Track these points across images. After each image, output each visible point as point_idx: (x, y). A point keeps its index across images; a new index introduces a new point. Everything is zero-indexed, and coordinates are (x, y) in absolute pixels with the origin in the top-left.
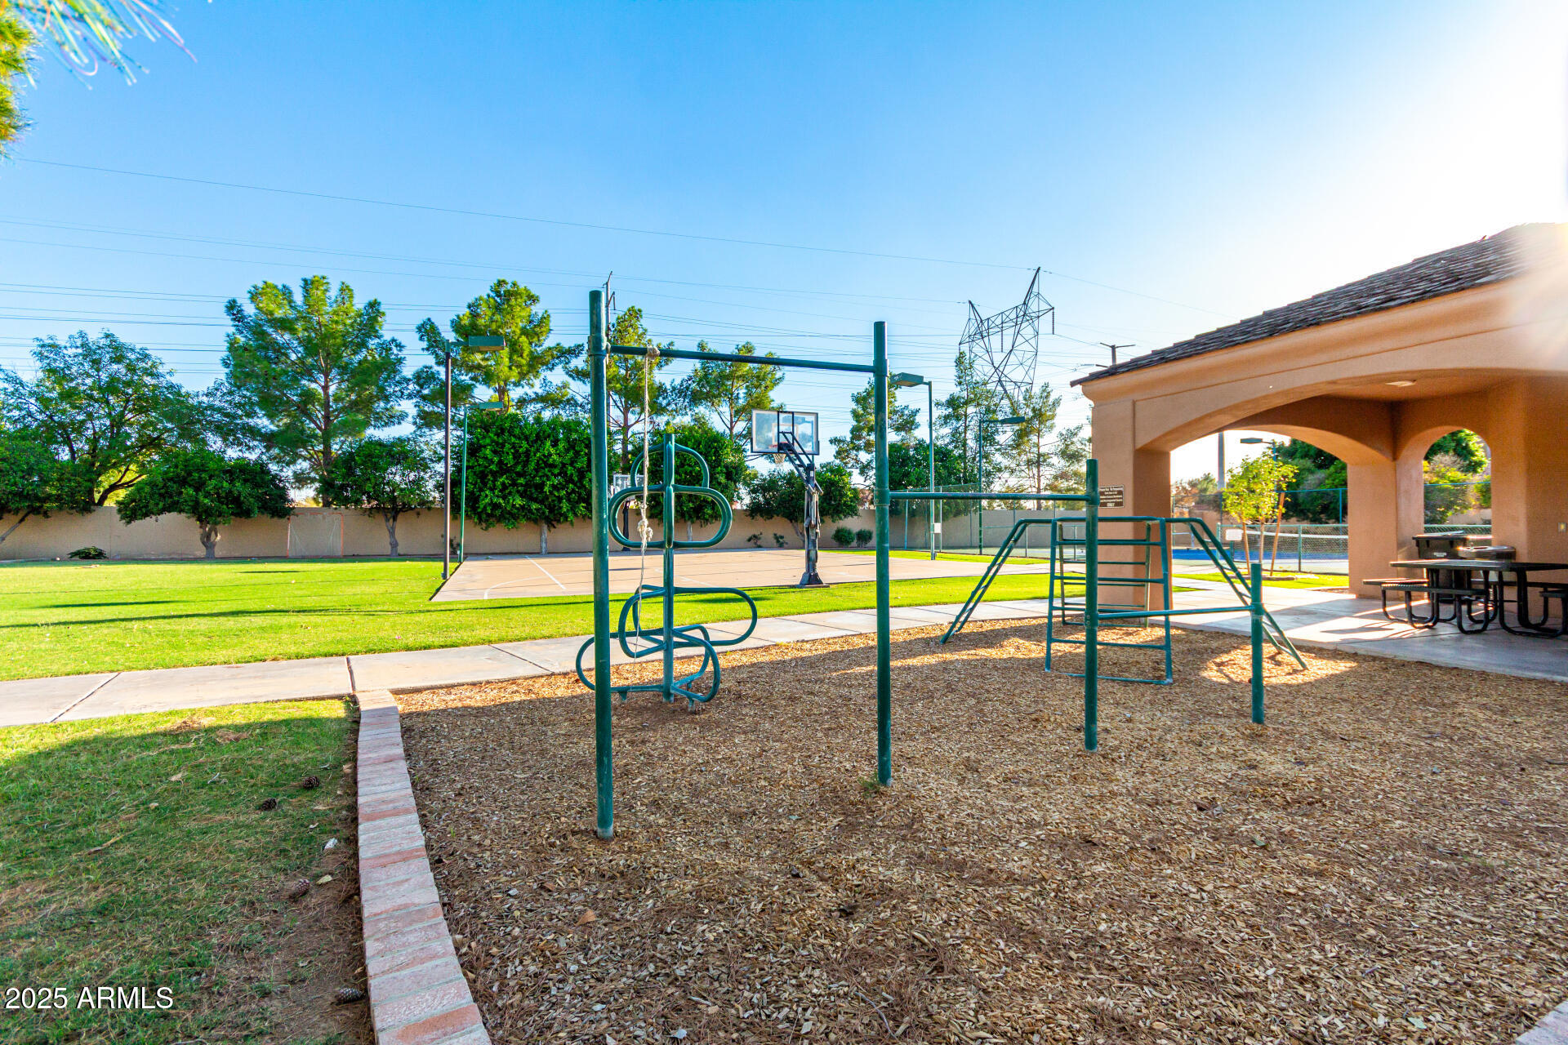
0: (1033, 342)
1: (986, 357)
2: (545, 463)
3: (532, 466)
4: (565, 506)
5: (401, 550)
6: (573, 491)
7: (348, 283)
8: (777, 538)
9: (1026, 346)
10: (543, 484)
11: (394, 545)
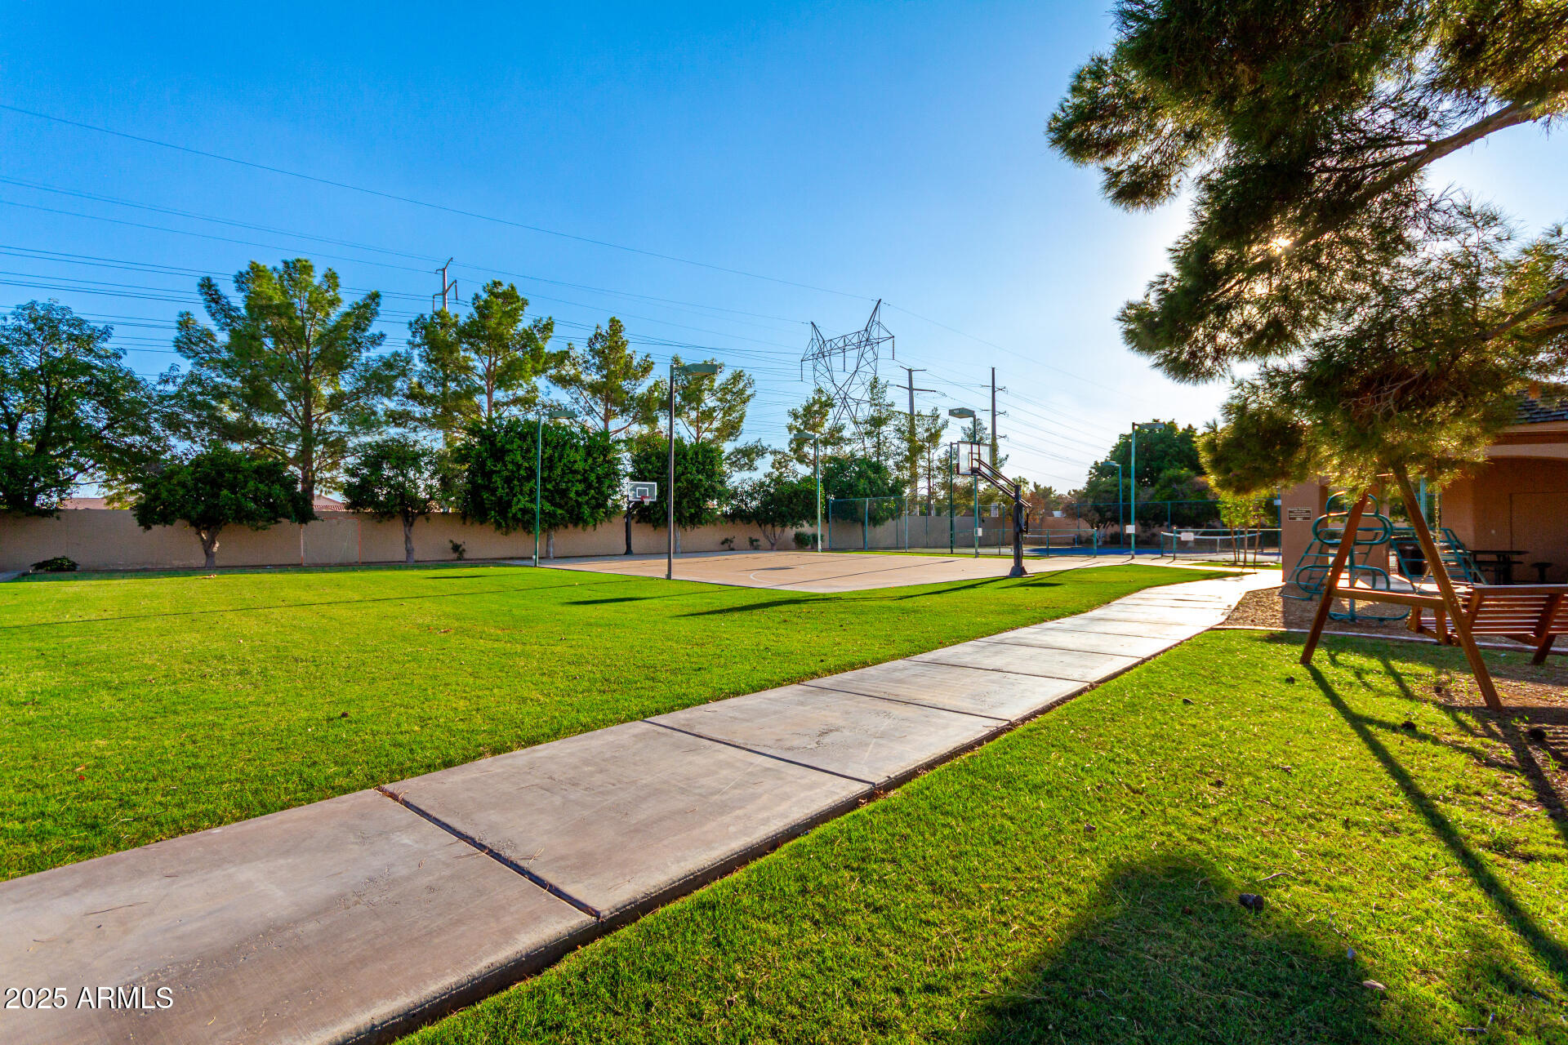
0: (873, 364)
1: (827, 374)
2: (569, 469)
3: (558, 471)
4: (586, 510)
5: (417, 556)
6: (593, 497)
7: (335, 270)
8: (752, 541)
9: (867, 368)
10: (568, 489)
11: (409, 552)
